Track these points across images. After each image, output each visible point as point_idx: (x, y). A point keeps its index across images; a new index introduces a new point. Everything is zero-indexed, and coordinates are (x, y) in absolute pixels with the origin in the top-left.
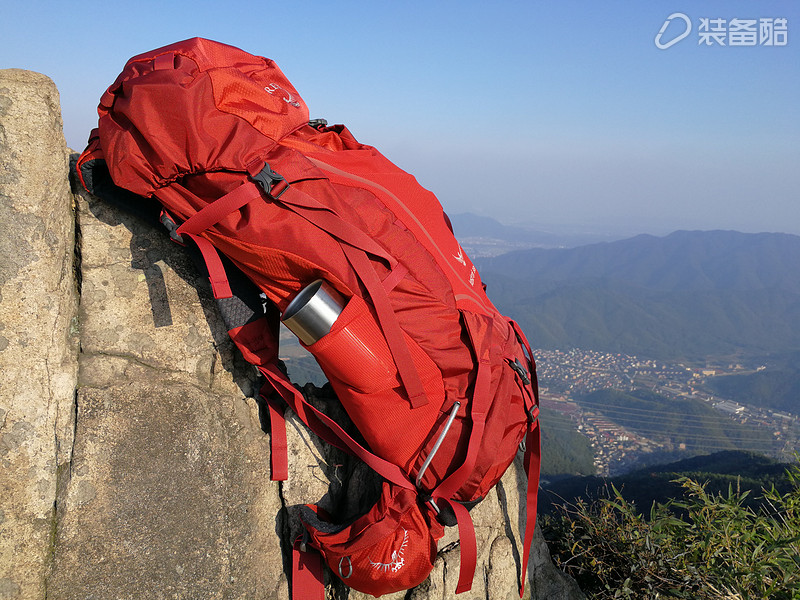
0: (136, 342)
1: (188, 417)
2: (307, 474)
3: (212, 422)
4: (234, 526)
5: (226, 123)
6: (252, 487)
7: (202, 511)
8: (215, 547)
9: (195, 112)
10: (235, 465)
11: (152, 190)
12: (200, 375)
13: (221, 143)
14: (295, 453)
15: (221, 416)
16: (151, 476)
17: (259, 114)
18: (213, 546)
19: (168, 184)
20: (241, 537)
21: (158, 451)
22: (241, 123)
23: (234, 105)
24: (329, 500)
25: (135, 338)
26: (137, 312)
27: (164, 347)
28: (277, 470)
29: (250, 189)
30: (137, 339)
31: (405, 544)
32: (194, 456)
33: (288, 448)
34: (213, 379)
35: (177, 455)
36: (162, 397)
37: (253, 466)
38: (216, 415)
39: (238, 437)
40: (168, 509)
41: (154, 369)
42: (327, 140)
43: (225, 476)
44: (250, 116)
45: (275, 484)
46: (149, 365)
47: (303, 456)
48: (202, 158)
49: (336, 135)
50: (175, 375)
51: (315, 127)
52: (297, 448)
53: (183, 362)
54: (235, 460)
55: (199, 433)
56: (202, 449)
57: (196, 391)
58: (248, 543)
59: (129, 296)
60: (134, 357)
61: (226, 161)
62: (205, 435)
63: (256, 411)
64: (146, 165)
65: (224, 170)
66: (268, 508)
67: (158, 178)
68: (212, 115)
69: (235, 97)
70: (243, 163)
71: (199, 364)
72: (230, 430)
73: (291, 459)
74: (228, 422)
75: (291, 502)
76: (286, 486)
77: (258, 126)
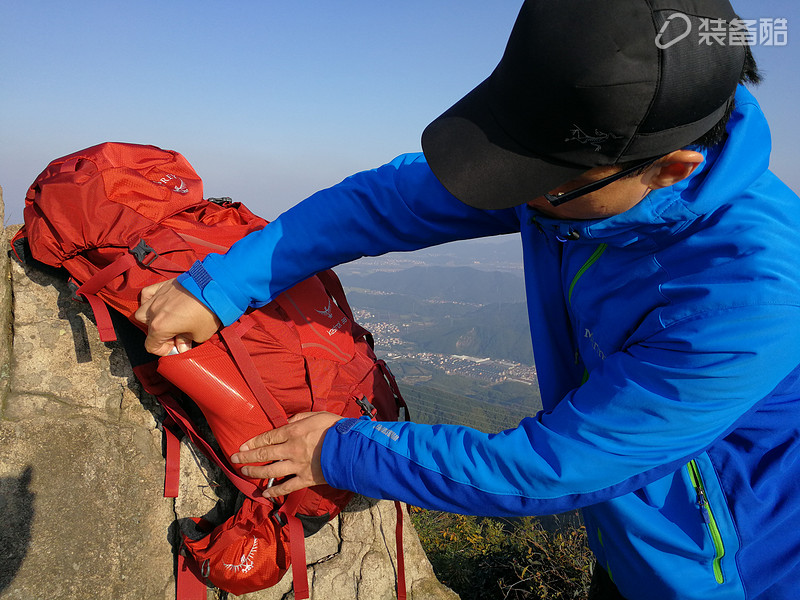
0: (57, 384)
1: (86, 445)
2: (197, 493)
3: (109, 449)
4: (126, 533)
5: (114, 210)
6: (145, 502)
7: (96, 521)
8: (107, 550)
9: (88, 202)
10: (128, 483)
11: (59, 261)
12: (109, 410)
13: (109, 226)
14: (187, 475)
15: (118, 444)
16: (53, 491)
17: (143, 202)
18: (105, 549)
19: (72, 257)
20: (133, 543)
21: (58, 472)
22: (126, 210)
23: (123, 195)
24: (216, 515)
25: (56, 381)
26: (57, 359)
27: (79, 387)
28: (170, 489)
29: (129, 259)
30: (57, 381)
31: (254, 549)
32: (91, 475)
33: (181, 471)
34: (121, 413)
35: (74, 474)
36: (64, 429)
37: (147, 485)
38: (113, 443)
39: (133, 461)
40: (67, 518)
41: (69, 405)
42: (226, 215)
43: (119, 493)
44: (134, 204)
45: (169, 500)
46: (65, 402)
47: (195, 477)
48: (94, 238)
49: (235, 210)
50: (85, 410)
51: (221, 204)
52: (189, 471)
53: (93, 400)
54: (129, 480)
55: (95, 458)
56: (99, 470)
57: (96, 423)
58: (139, 548)
59: (52, 347)
60: (53, 395)
61: (113, 239)
62: (102, 459)
63: (159, 441)
64: (54, 243)
65: (111, 246)
66: (161, 520)
67: (62, 253)
68: (103, 205)
69: (125, 190)
70: (125, 240)
71: (108, 401)
72: (126, 455)
73: (183, 479)
74: (123, 450)
75: (181, 516)
76: (178, 503)
77: (142, 211)
